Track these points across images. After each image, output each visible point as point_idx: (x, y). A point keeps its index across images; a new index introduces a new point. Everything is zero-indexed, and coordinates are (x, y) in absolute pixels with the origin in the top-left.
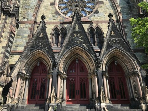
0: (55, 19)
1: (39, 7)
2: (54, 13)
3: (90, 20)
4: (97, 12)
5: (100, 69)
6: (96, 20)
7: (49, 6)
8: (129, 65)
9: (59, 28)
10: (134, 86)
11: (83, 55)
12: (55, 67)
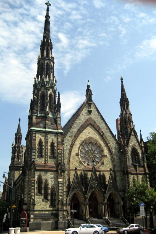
0: (80, 167)
1: (70, 157)
2: (78, 162)
3: (99, 170)
4: (103, 163)
5: (105, 201)
6: (103, 169)
7: (75, 156)
8: (116, 198)
9: (83, 174)
10: (118, 208)
11: (97, 193)
12: (86, 200)
